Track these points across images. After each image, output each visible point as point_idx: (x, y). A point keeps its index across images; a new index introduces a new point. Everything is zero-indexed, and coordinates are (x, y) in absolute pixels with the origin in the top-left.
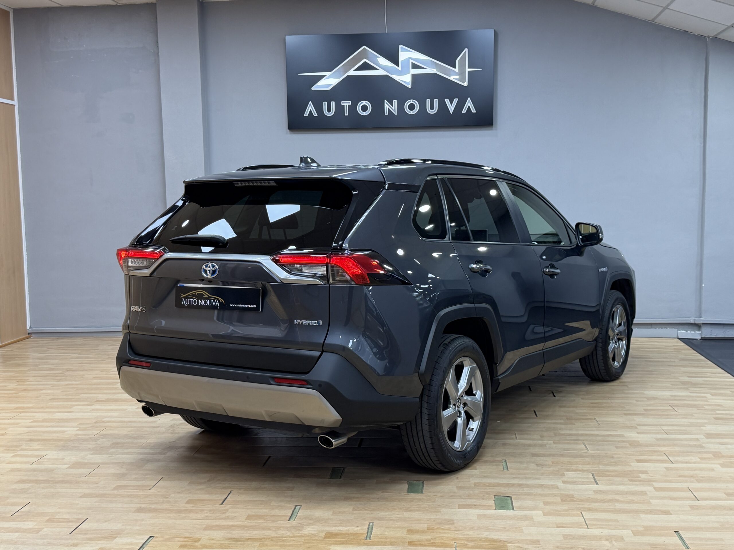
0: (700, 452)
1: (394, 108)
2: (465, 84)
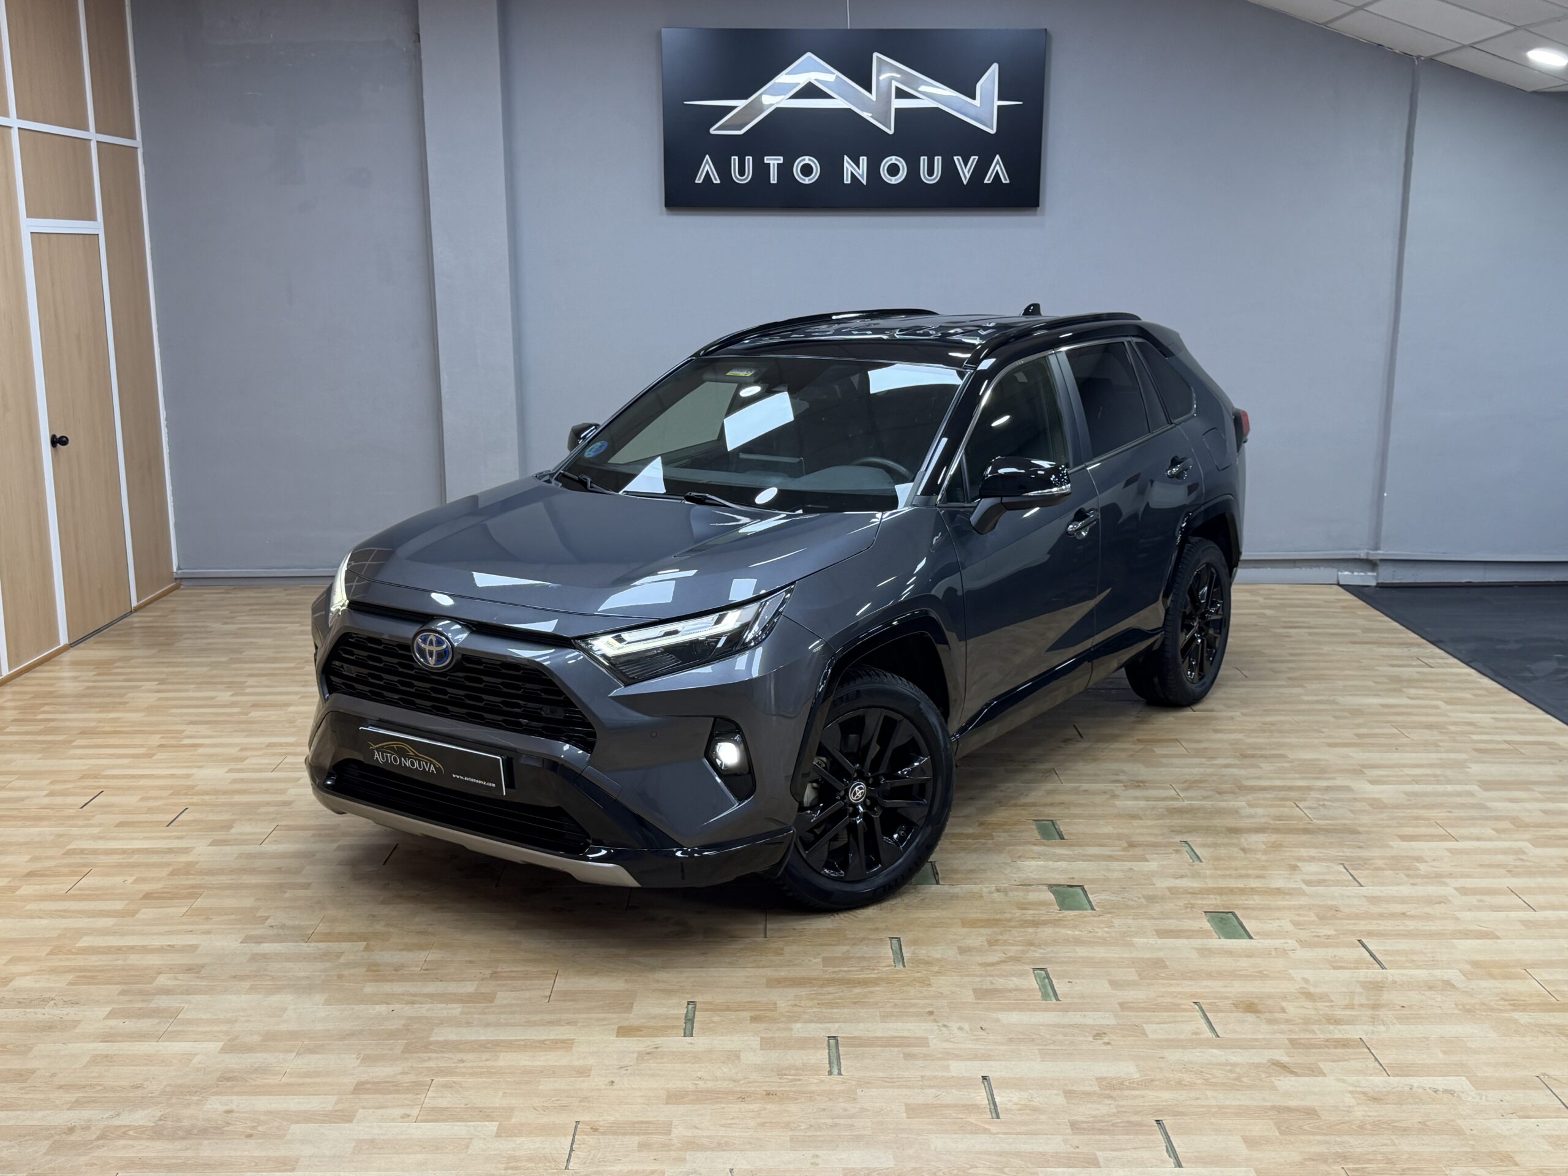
0: (1487, 818)
1: (860, 172)
2: (992, 129)
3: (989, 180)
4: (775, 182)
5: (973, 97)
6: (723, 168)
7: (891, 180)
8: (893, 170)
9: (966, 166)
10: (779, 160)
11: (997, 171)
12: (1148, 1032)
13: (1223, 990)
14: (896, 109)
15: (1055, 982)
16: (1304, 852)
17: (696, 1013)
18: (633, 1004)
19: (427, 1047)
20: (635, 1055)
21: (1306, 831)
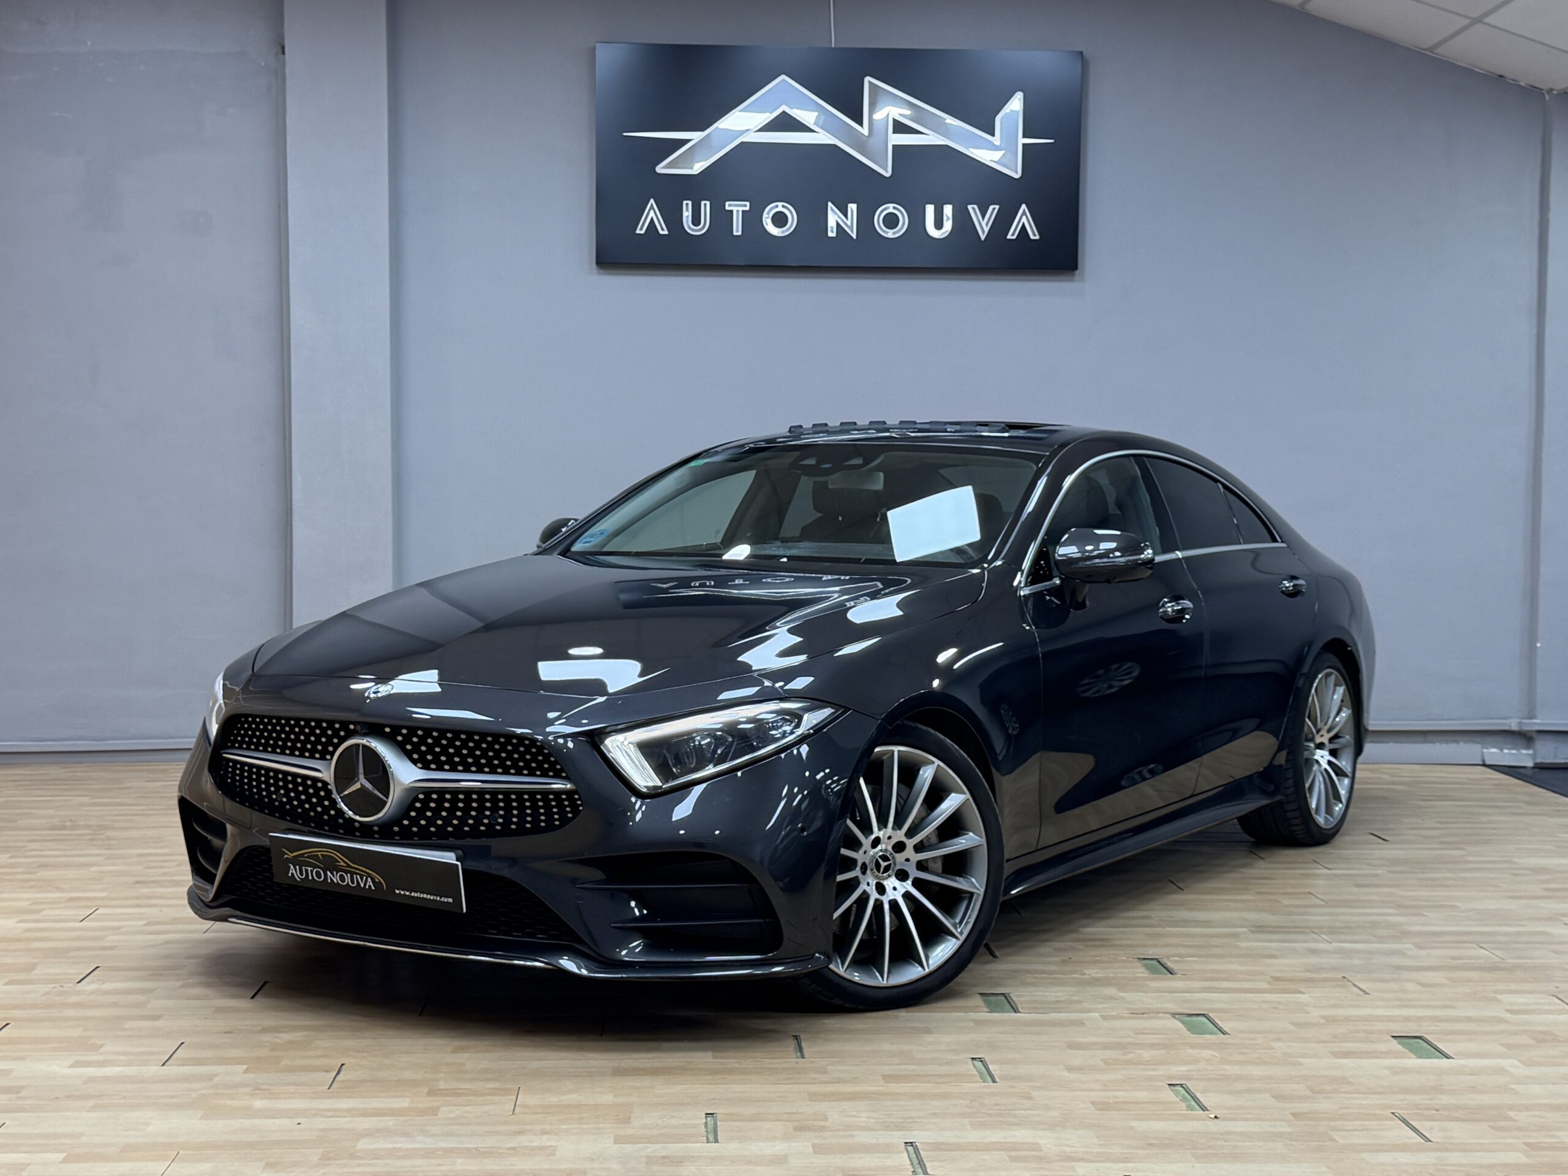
1: (849, 223)
2: (1017, 172)
3: (1013, 235)
4: (740, 233)
5: (993, 135)
6: (673, 217)
7: (887, 233)
8: (891, 221)
9: (983, 217)
10: (745, 206)
11: (1023, 225)
12: (1336, 1138)
13: (1430, 1102)
14: (894, 146)
15: (1199, 1095)
16: (1501, 987)
17: (719, 1123)
18: (630, 1118)
19: (353, 1156)
20: (644, 1160)
21: (1501, 969)
